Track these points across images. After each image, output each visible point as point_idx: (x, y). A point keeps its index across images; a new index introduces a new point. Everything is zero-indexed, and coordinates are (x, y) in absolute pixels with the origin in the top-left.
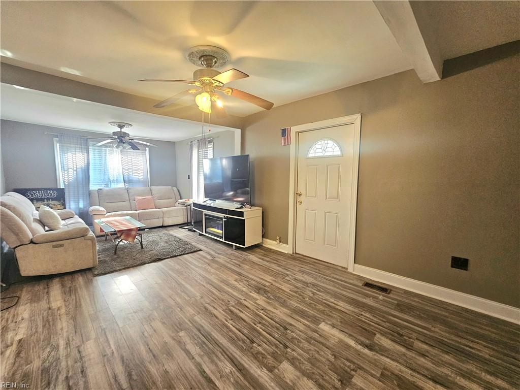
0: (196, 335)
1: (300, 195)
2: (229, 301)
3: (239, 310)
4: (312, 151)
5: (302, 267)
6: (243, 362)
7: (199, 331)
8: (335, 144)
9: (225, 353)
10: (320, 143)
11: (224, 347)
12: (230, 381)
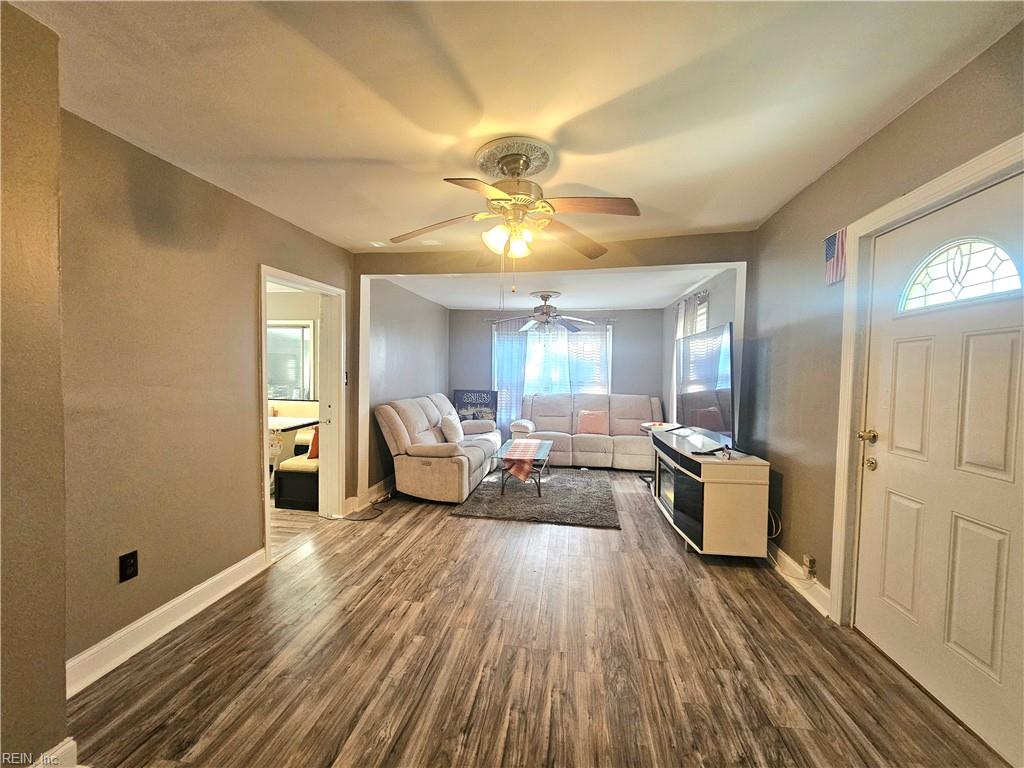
0: (428, 653)
1: (874, 439)
2: (535, 639)
3: (527, 663)
4: (917, 291)
5: (819, 675)
6: (411, 745)
7: (438, 650)
8: (999, 251)
9: (416, 708)
10: (943, 258)
11: (426, 701)
12: (364, 751)
